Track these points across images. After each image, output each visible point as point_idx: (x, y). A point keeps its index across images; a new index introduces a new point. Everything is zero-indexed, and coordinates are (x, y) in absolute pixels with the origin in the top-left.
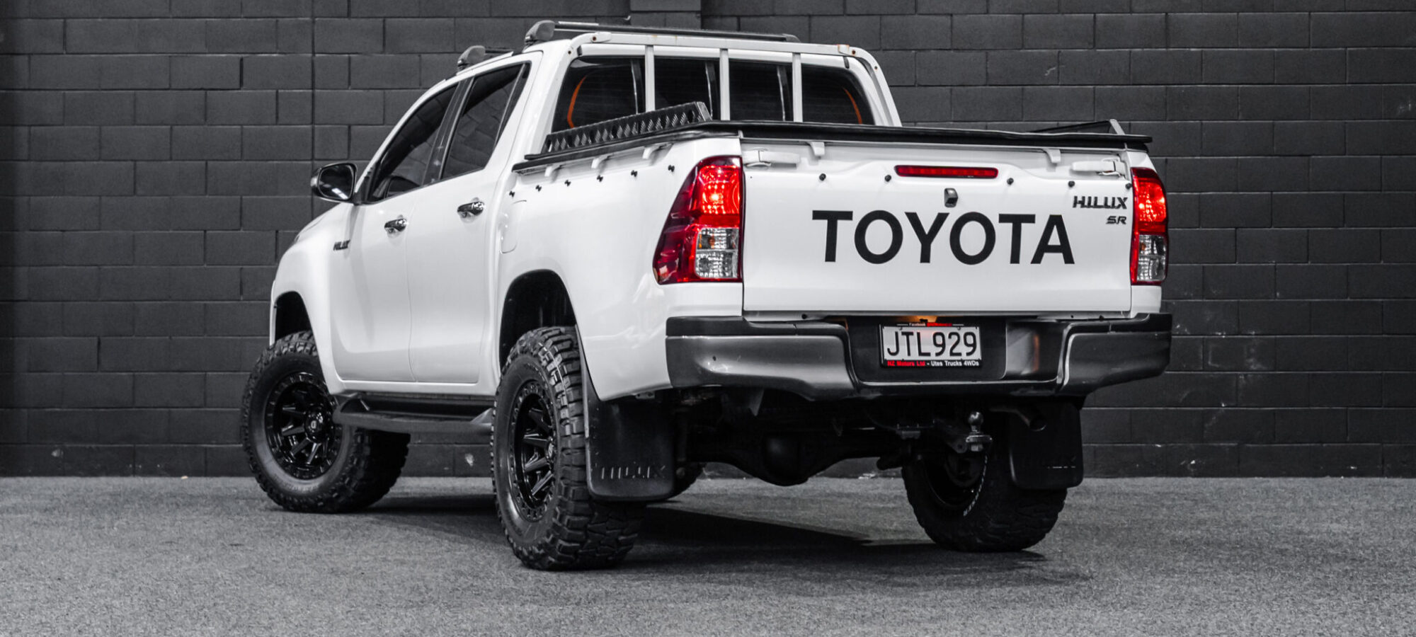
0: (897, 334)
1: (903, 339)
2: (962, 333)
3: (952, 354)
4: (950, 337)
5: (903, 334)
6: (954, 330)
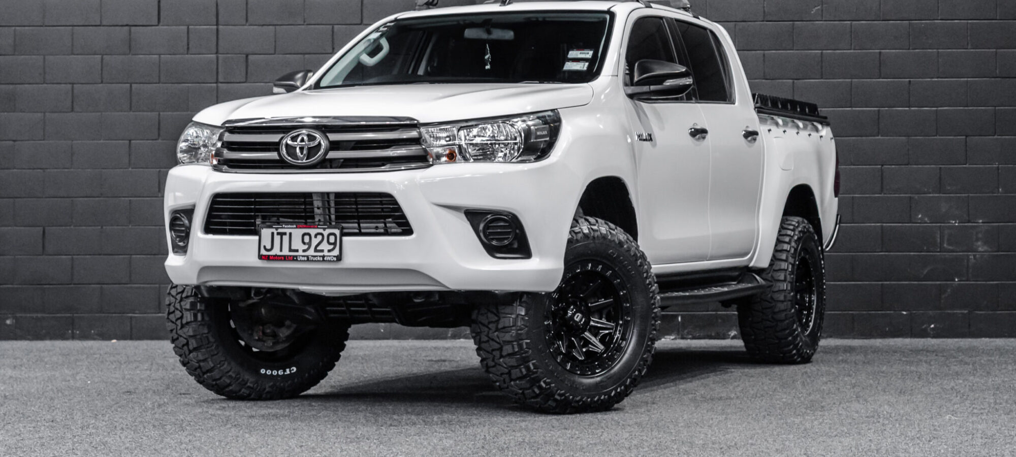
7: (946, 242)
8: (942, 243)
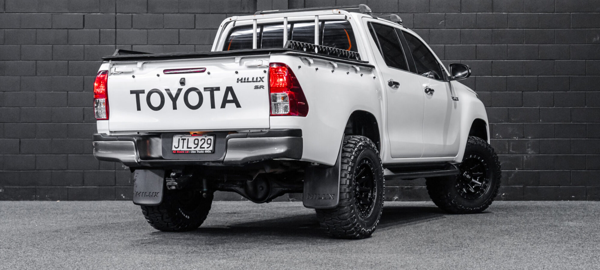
0: (179, 139)
1: (181, 141)
2: (206, 139)
3: (201, 148)
4: (201, 140)
5: (182, 139)
6: (204, 137)
7: (511, 149)
8: (509, 149)
